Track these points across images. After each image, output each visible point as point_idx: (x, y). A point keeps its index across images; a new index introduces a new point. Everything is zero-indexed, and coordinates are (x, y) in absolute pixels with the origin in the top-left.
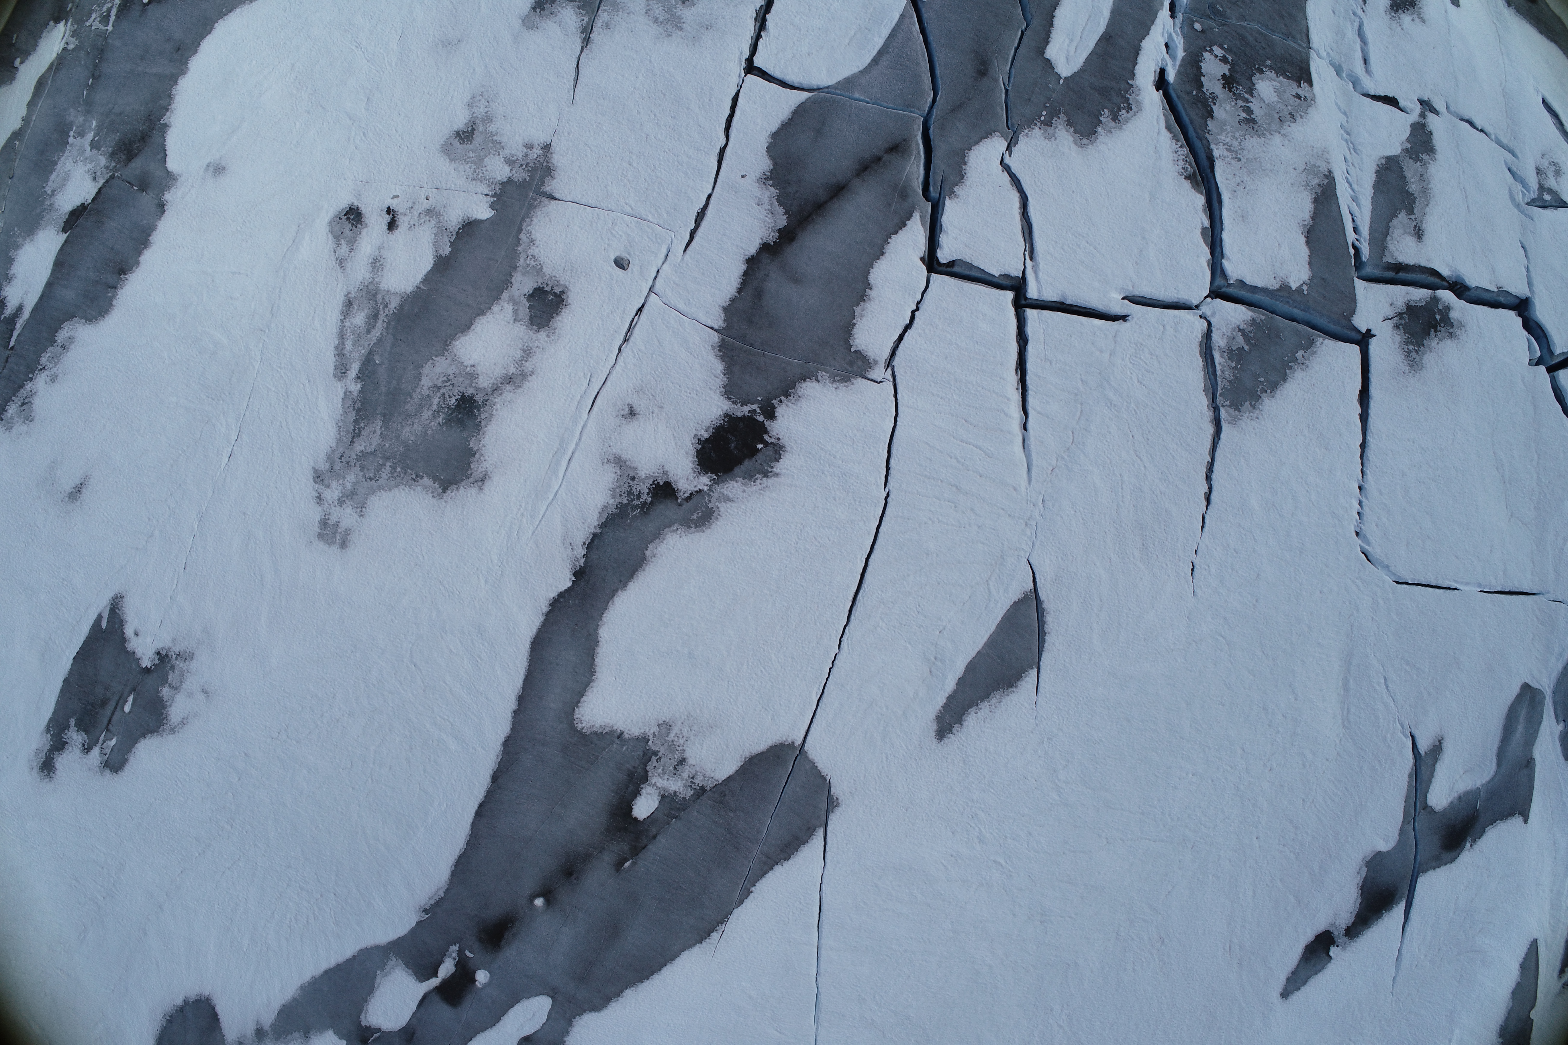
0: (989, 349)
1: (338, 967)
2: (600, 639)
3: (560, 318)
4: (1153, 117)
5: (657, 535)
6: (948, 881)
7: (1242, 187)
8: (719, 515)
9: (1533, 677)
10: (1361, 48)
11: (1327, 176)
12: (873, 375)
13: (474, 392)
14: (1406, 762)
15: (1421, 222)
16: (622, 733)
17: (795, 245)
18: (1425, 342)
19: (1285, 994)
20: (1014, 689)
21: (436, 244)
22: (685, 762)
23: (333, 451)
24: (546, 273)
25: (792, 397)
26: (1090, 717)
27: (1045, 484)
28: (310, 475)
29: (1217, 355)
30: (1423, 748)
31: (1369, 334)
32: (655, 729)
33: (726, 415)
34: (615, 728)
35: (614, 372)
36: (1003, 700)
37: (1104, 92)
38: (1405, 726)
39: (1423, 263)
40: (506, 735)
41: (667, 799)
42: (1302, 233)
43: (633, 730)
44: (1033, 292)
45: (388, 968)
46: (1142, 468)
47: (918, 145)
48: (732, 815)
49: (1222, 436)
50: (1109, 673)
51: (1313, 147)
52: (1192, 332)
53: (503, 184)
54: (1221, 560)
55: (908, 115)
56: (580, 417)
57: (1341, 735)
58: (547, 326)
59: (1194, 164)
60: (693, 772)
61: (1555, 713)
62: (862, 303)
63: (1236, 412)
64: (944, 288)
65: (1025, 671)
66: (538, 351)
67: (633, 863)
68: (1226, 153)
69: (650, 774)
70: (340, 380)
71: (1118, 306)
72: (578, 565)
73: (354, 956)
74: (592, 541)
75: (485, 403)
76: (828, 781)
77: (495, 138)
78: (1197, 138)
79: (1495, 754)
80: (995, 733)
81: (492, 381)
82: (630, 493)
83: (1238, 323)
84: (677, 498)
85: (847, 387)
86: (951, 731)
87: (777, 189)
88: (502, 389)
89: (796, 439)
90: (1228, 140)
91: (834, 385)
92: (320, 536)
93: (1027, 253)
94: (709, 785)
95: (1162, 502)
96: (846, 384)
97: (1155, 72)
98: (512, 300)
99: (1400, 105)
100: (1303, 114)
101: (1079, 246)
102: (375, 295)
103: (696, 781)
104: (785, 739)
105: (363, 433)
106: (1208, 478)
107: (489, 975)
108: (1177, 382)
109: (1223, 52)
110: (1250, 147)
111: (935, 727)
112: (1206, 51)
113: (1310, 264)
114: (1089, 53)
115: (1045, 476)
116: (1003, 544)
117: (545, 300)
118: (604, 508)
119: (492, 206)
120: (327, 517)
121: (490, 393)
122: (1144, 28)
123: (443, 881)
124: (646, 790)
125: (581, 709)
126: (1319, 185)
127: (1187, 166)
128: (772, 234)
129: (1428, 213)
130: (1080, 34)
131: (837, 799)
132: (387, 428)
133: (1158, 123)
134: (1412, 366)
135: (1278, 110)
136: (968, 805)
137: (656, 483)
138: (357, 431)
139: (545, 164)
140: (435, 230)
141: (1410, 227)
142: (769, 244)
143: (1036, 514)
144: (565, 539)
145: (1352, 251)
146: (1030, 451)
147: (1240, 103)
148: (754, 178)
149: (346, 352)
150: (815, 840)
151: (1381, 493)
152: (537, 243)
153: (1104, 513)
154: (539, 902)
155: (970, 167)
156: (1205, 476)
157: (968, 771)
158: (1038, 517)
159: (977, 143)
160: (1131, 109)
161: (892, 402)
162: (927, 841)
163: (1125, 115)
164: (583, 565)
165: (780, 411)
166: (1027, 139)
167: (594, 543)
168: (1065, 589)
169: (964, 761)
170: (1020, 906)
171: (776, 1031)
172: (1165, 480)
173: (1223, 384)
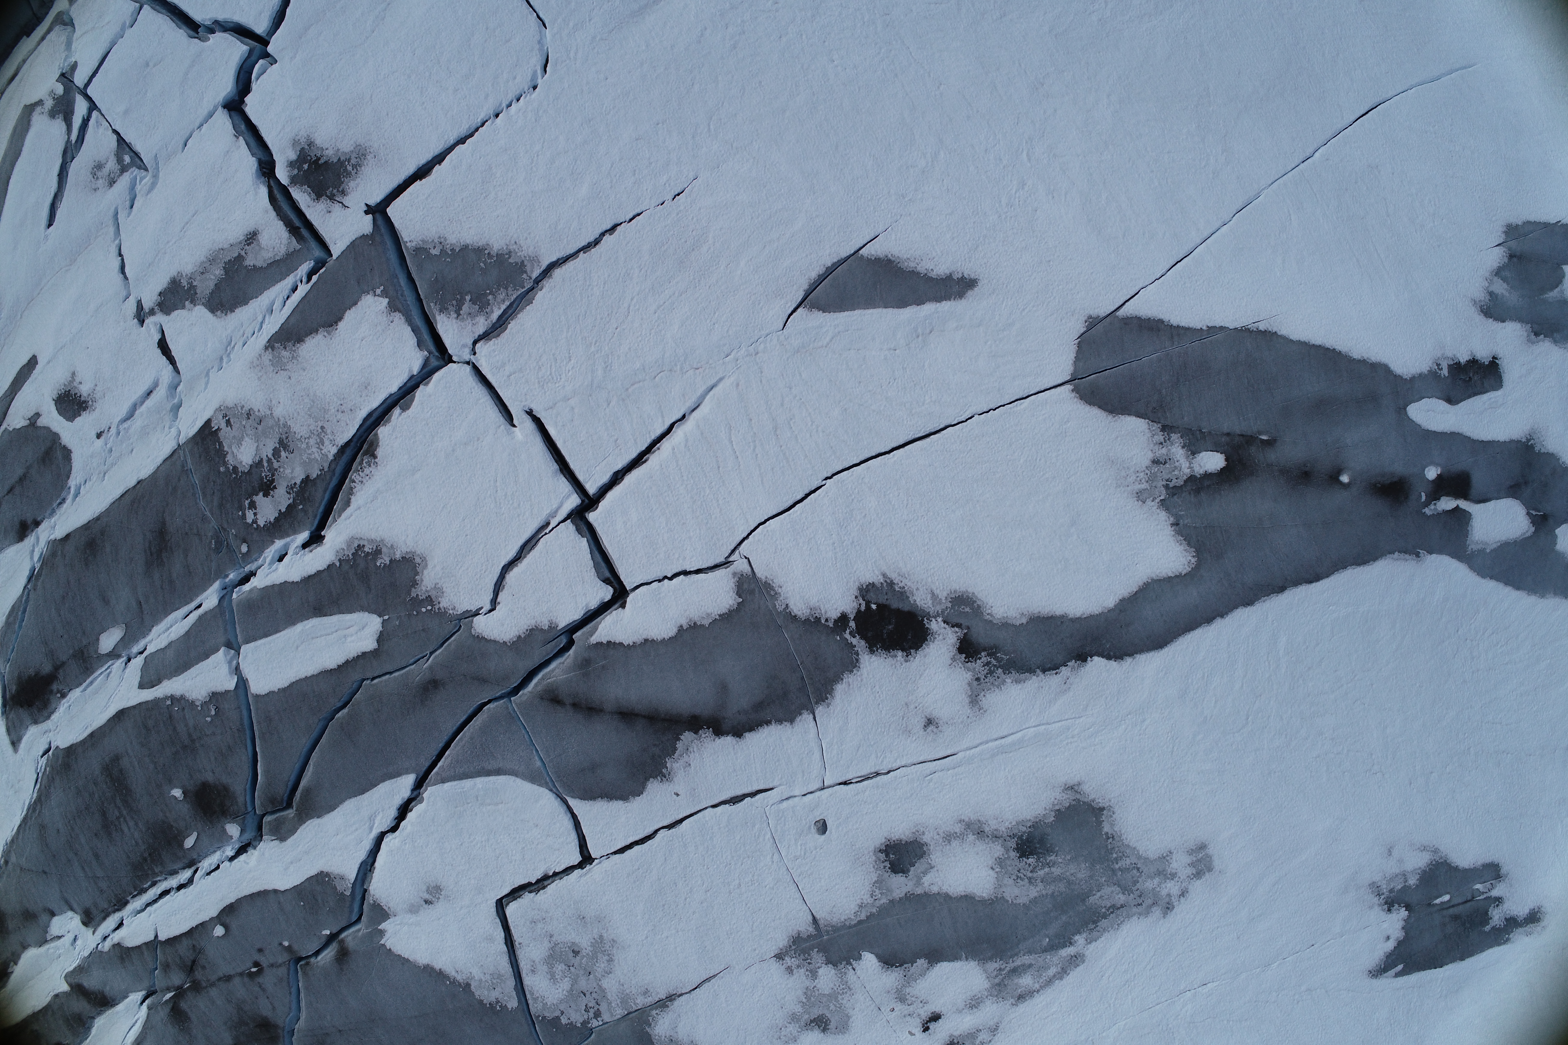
0: (648, 497)
1: (1507, 584)
2: (1118, 601)
3: (902, 837)
4: (350, 523)
5: (1005, 625)
6: (1073, 184)
7: (343, 407)
8: (951, 592)
10: (141, 405)
11: (272, 348)
12: (746, 568)
13: (1011, 851)
15: (240, 243)
16: (1172, 525)
17: (697, 711)
18: (335, 161)
20: (890, 256)
21: (923, 974)
22: (1154, 460)
23: (1140, 914)
24: (877, 875)
25: (817, 615)
26: (860, 180)
27: (713, 365)
28: (1171, 916)
29: (496, 316)
31: (369, 210)
32: (1149, 502)
33: (872, 652)
34: (1173, 533)
35: (909, 762)
36: (905, 258)
37: (364, 577)
39: (273, 214)
40: (1244, 609)
41: (1193, 450)
42: (337, 329)
43: (1163, 519)
44: (574, 501)
45: (1479, 547)
46: (635, 300)
47: (536, 685)
48: (1164, 391)
49: (554, 259)
50: (814, 193)
51: (258, 378)
52: (494, 351)
53: (835, 965)
54: (651, 179)
55: (520, 712)
56: (964, 757)
58: (916, 841)
59: (358, 460)
60: (1157, 447)
62: (699, 623)
63: (525, 264)
64: (631, 571)
65: (869, 260)
66: (941, 832)
67: (1260, 435)
68: (327, 442)
69: (1185, 478)
70: (1084, 955)
71: (525, 426)
72: (1076, 665)
73: (1491, 578)
74: (1049, 669)
75: (1012, 836)
76: (1079, 340)
77: (804, 1000)
78: (334, 474)
80: (934, 243)
81: (992, 845)
82: (991, 672)
83: (454, 321)
84: (965, 634)
85: (772, 580)
86: (963, 278)
87: (666, 762)
88: (992, 832)
89: (845, 584)
90: (314, 450)
91: (780, 590)
92: (1210, 869)
93: (547, 531)
94: (1156, 427)
95: (647, 263)
96: (771, 582)
97: (311, 551)
98: (919, 883)
99: (159, 336)
100: (239, 408)
101: (506, 495)
102: (999, 985)
103: (1161, 439)
104: (1076, 399)
105: (1109, 905)
106: (596, 242)
107: (1427, 469)
108: (544, 329)
109: (247, 511)
110: (305, 427)
111: (970, 293)
112: (258, 525)
113: (355, 303)
114: (344, 615)
115: (707, 371)
116: (788, 360)
117: (898, 859)
118: (1018, 681)
119: (859, 958)
120: (1192, 877)
121: (1002, 839)
122: (283, 589)
123: (1386, 561)
124: (1199, 470)
125: (1180, 570)
126: (285, 348)
127: (365, 464)
128: (703, 736)
129: (228, 243)
130: (335, 634)
131: (1086, 322)
132: (1091, 890)
133: (351, 515)
134: (364, 155)
135: (254, 430)
136: (1006, 217)
137: (967, 660)
138: (1111, 910)
139: (793, 947)
140: (913, 984)
141: (253, 249)
142: (714, 732)
143: (742, 352)
144: (1065, 690)
145: (315, 278)
146: (699, 398)
147: (276, 465)
148: (671, 786)
149: (1059, 969)
150: (1131, 312)
151: (487, 96)
152: (859, 902)
153: (696, 300)
154: (1345, 479)
155: (518, 631)
156: (597, 247)
157: (981, 239)
158: (744, 349)
159: (495, 642)
160: (359, 546)
161: (754, 536)
162: (1059, 225)
163: (369, 546)
164: (1074, 661)
165: (834, 615)
166: (457, 606)
167: (1051, 667)
168: (780, 282)
169: (976, 249)
170: (1045, 113)
171: (1291, 220)
172: (629, 275)
173: (512, 292)
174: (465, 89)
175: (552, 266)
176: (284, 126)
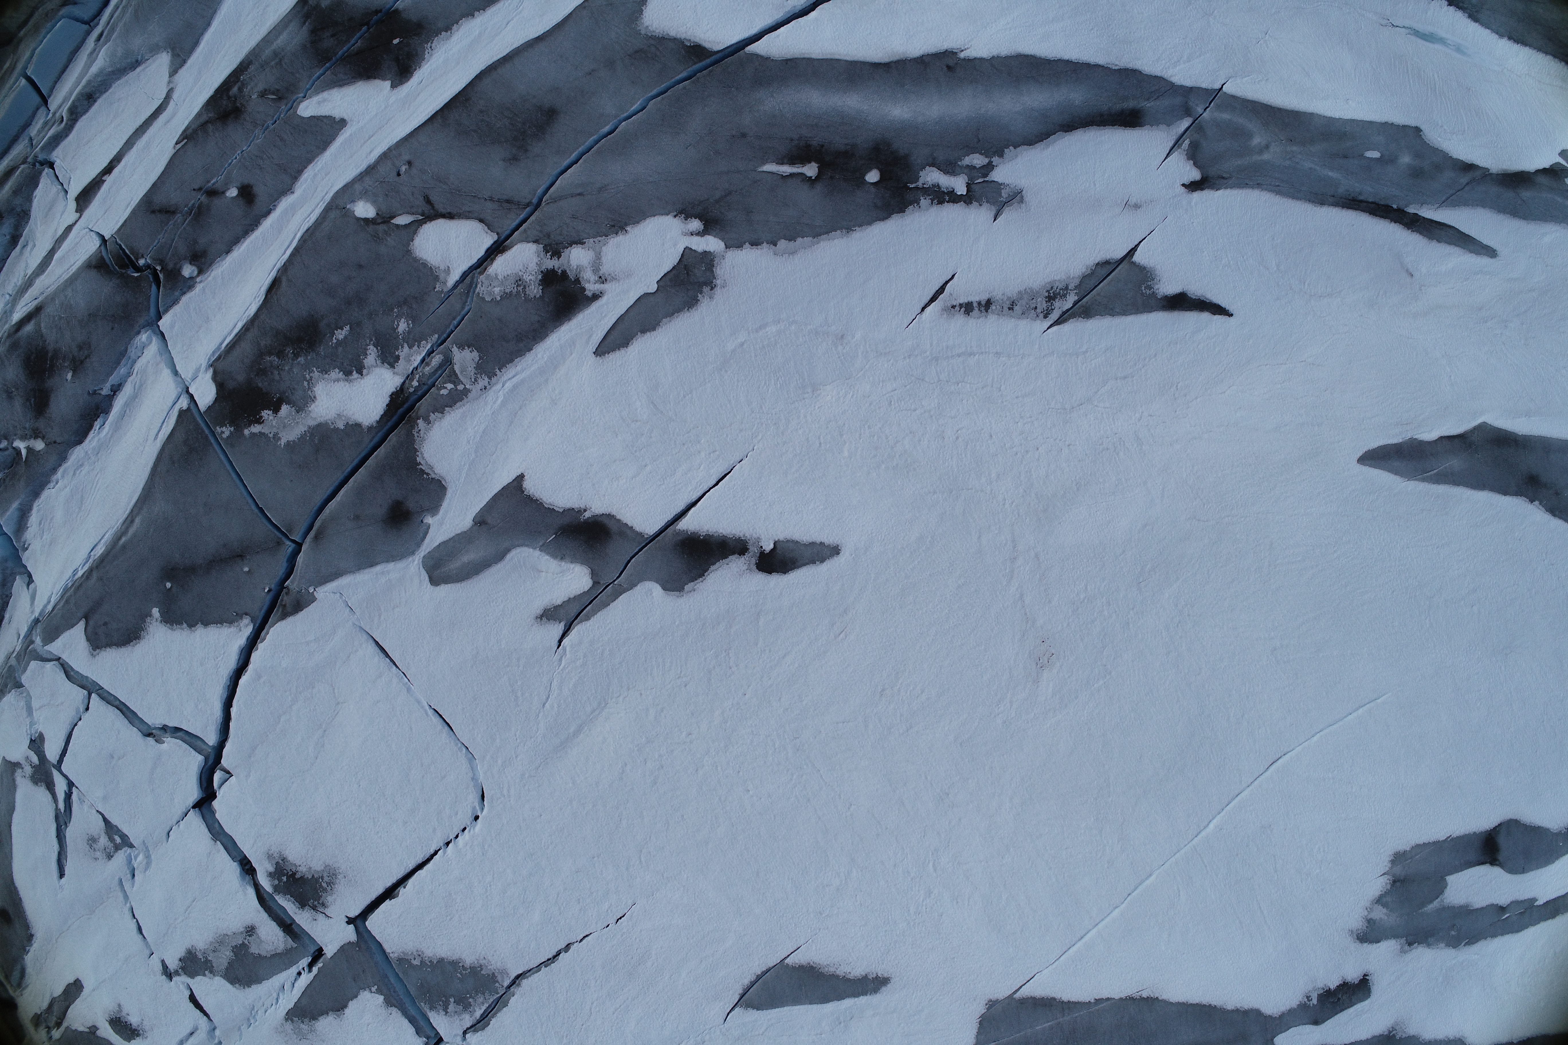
6: (977, 888)
9: (421, 581)
10: (189, 1040)
11: (290, 1021)
14: (581, 632)
15: (242, 933)
18: (310, 877)
19: (835, 551)
20: (812, 963)
26: (781, 901)
29: (478, 1013)
30: (559, 628)
31: (350, 921)
36: (825, 964)
38: (559, 657)
39: (264, 915)
42: (344, 1014)
46: (595, 1004)
49: (520, 973)
50: (741, 915)
52: (482, 1040)
54: (595, 906)
57: (614, 700)
61: (424, 537)
63: (496, 975)
65: (794, 968)
76: (980, 1019)
79: (504, 562)
80: (851, 951)
83: (444, 1016)
86: (877, 978)
95: (602, 975)
99: (188, 993)
106: (554, 958)
108: (521, 1026)
111: (884, 989)
113: (356, 997)
126: (303, 1023)
129: (231, 931)
131: (986, 1005)
134: (335, 877)
136: (915, 923)
141: (254, 940)
145: (315, 970)
150: (1026, 994)
151: (434, 830)
153: (647, 1004)
156: (555, 962)
157: (892, 944)
162: (962, 927)
168: (717, 989)
169: (888, 953)
170: (950, 823)
171: (1179, 895)
172: (586, 984)
173: (489, 997)
174: (413, 823)
175: (518, 977)
176: (256, 841)
